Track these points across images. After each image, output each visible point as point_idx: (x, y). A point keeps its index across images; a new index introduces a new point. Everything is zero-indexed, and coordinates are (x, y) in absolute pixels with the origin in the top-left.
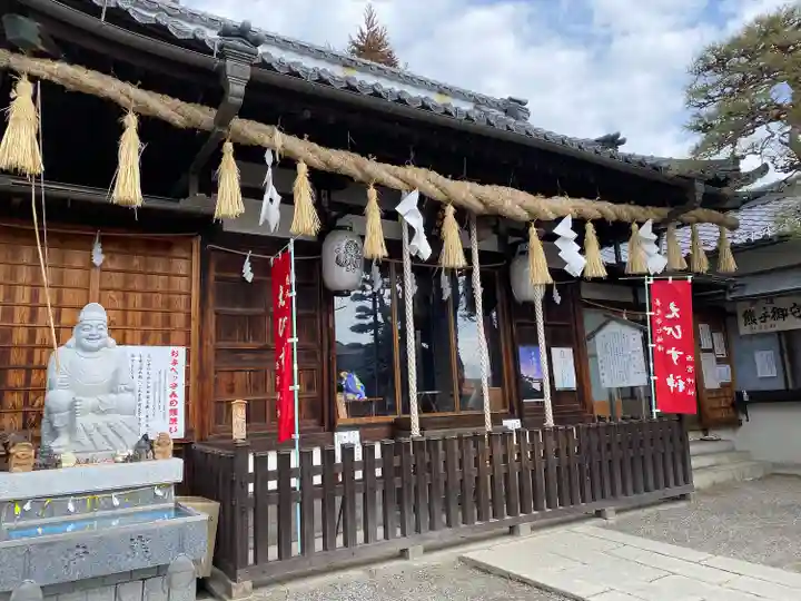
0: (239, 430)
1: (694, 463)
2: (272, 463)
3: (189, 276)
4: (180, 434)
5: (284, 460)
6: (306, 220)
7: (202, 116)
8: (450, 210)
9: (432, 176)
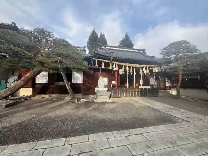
1: (159, 93)
6: (117, 69)
7: (109, 61)
8: (131, 67)
9: (129, 64)
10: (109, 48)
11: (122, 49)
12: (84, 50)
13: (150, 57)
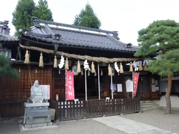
0: (57, 99)
2: (62, 103)
3: (50, 74)
4: (49, 99)
5: (64, 103)
7: (52, 51)
8: (93, 63)
9: (90, 57)
10: (55, 26)
11: (77, 30)
12: (5, 29)
13: (124, 45)
